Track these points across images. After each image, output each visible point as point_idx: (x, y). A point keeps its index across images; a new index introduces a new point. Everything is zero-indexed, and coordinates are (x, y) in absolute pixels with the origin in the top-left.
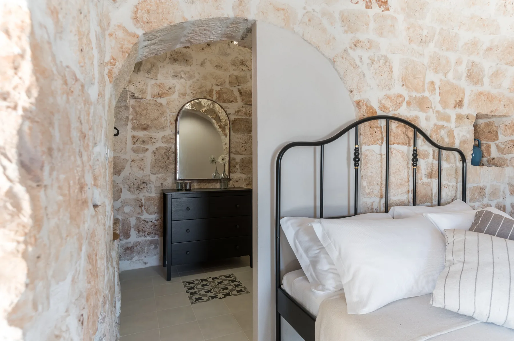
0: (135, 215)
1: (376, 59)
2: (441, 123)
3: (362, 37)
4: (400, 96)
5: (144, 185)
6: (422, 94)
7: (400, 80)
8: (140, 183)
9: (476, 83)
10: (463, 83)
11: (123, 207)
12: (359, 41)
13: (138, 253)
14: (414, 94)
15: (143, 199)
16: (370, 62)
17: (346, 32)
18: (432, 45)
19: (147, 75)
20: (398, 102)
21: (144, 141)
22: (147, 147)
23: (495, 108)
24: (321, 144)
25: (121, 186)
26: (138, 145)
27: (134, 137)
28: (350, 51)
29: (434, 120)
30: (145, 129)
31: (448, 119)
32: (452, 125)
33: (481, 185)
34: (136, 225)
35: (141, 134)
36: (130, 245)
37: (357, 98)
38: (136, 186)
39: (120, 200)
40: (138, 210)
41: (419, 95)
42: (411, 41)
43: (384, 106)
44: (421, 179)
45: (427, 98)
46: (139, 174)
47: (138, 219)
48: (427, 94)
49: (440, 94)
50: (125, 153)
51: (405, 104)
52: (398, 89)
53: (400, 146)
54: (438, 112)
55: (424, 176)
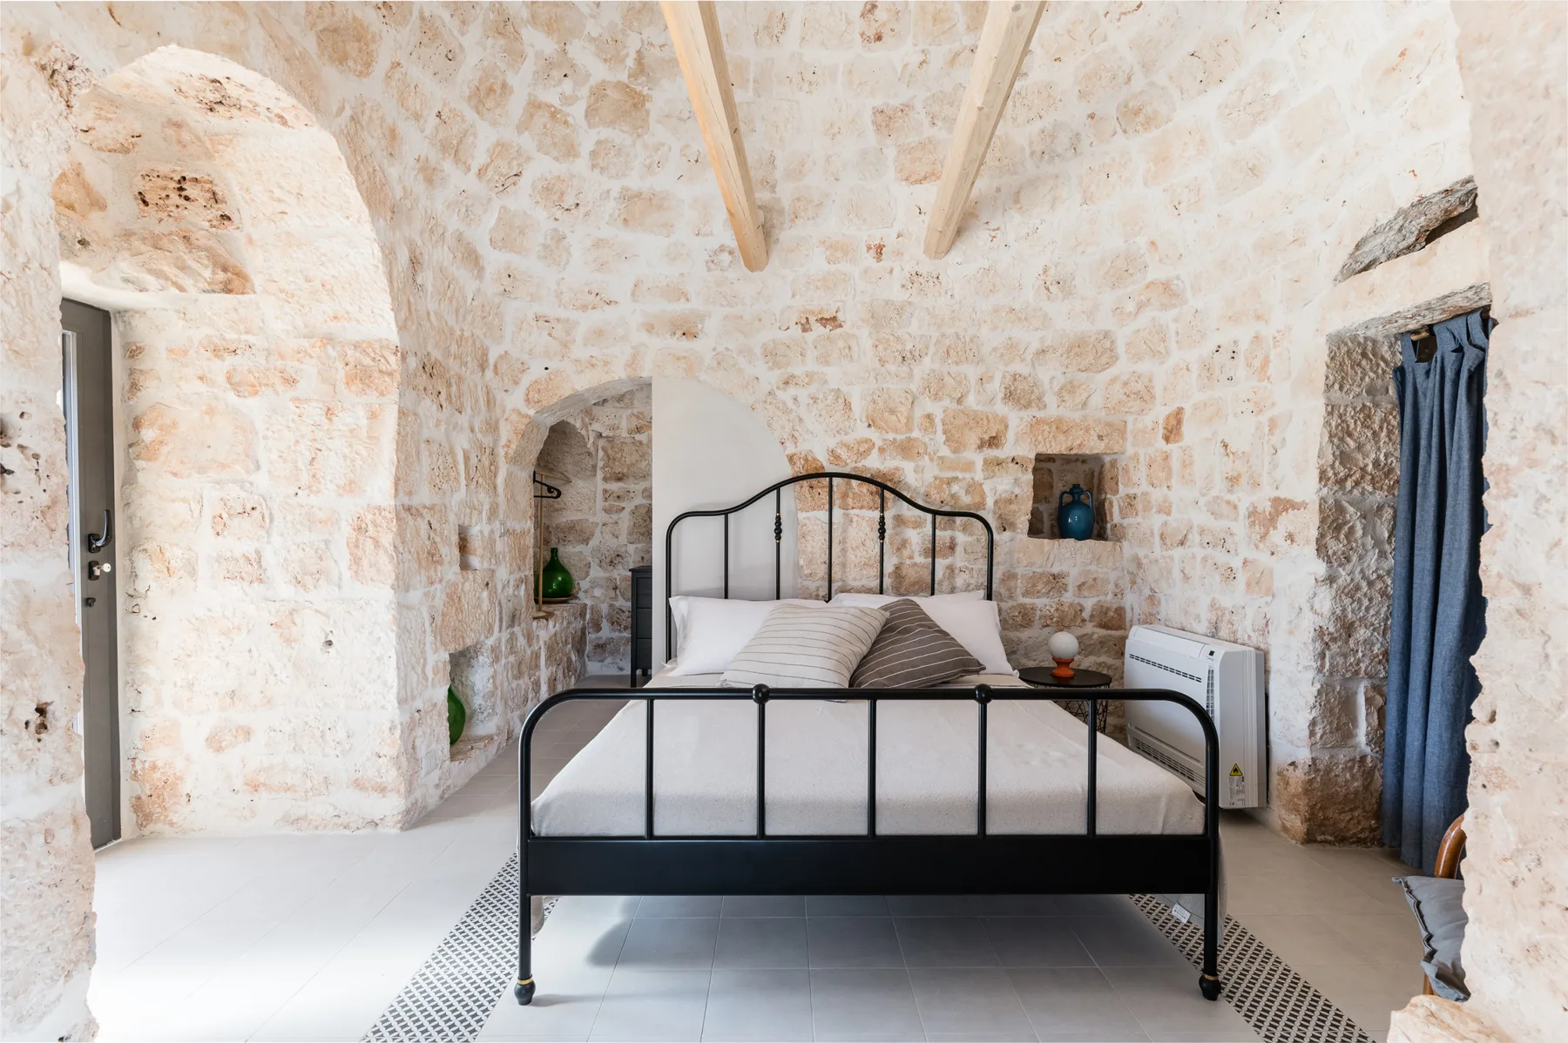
0: (608, 600)
1: (821, 396)
2: (949, 474)
3: (798, 370)
4: (867, 441)
5: (619, 559)
6: (907, 435)
7: (864, 419)
8: (613, 556)
9: (1027, 406)
10: (1001, 408)
11: (592, 588)
12: (793, 376)
13: (612, 653)
14: (891, 436)
15: (618, 578)
16: (811, 401)
17: (771, 369)
18: (927, 360)
19: (618, 405)
20: (862, 450)
21: (619, 497)
22: (623, 505)
23: (1078, 442)
24: (726, 513)
25: (590, 559)
26: (611, 502)
27: (605, 491)
28: (779, 393)
29: (931, 471)
30: (619, 479)
31: (969, 466)
32: (979, 475)
33: (1055, 570)
34: (609, 614)
35: (615, 486)
36: (601, 642)
37: (791, 449)
38: (608, 560)
39: (588, 579)
40: (612, 593)
41: (899, 437)
42: (882, 362)
43: (838, 457)
44: (911, 557)
45: (916, 440)
46: (613, 543)
47: (611, 606)
48: (916, 434)
49: (945, 432)
50: (595, 514)
51: (875, 452)
52: (862, 432)
53: (864, 510)
54: (942, 458)
55: (916, 554)
